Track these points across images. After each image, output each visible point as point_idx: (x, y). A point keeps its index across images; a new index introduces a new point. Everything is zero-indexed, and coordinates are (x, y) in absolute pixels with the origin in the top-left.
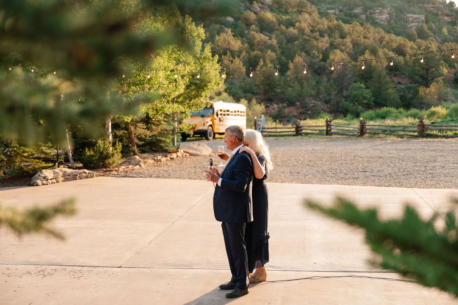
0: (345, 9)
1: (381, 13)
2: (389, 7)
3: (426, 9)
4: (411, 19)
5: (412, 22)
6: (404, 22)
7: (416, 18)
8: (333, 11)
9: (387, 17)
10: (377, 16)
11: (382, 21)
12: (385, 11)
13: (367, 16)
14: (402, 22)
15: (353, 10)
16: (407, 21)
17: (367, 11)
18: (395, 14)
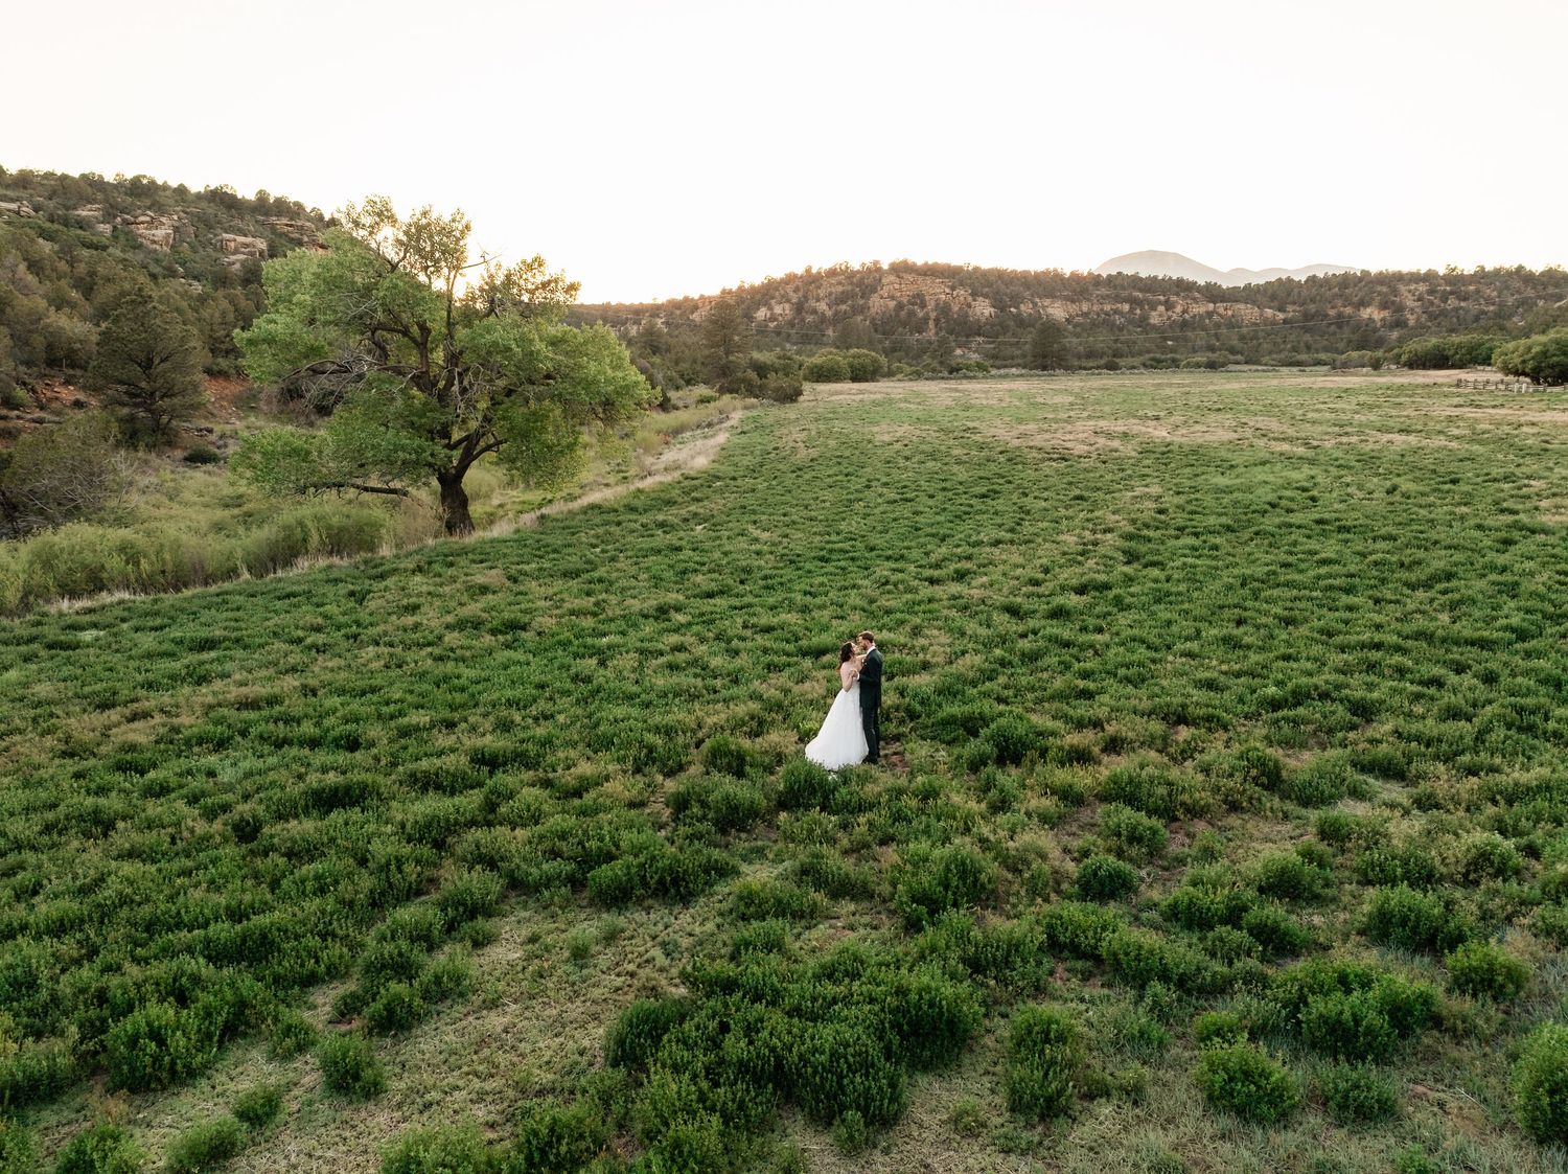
0: (51, 204)
1: (151, 223)
2: (176, 213)
3: (273, 226)
4: (233, 244)
5: (236, 252)
6: (215, 250)
7: (246, 245)
8: (14, 206)
9: (168, 235)
10: (142, 230)
11: (154, 242)
12: (163, 220)
13: (115, 228)
14: (209, 250)
15: (75, 209)
16: (222, 248)
17: (115, 217)
18: (192, 230)
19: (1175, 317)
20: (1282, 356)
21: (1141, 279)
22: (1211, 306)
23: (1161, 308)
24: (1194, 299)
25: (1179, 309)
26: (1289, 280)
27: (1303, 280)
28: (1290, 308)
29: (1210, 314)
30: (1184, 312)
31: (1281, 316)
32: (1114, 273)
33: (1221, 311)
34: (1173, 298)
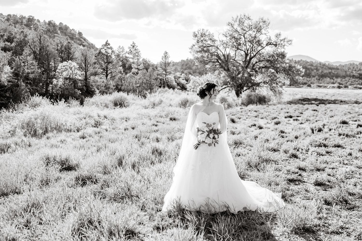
19: (319, 73)
20: (355, 86)
21: (308, 62)
22: (330, 71)
23: (315, 71)
24: (325, 69)
25: (320, 71)
26: (354, 64)
27: (358, 64)
28: (354, 72)
29: (330, 73)
30: (322, 72)
31: (352, 74)
32: (300, 60)
33: (333, 72)
34: (319, 68)
